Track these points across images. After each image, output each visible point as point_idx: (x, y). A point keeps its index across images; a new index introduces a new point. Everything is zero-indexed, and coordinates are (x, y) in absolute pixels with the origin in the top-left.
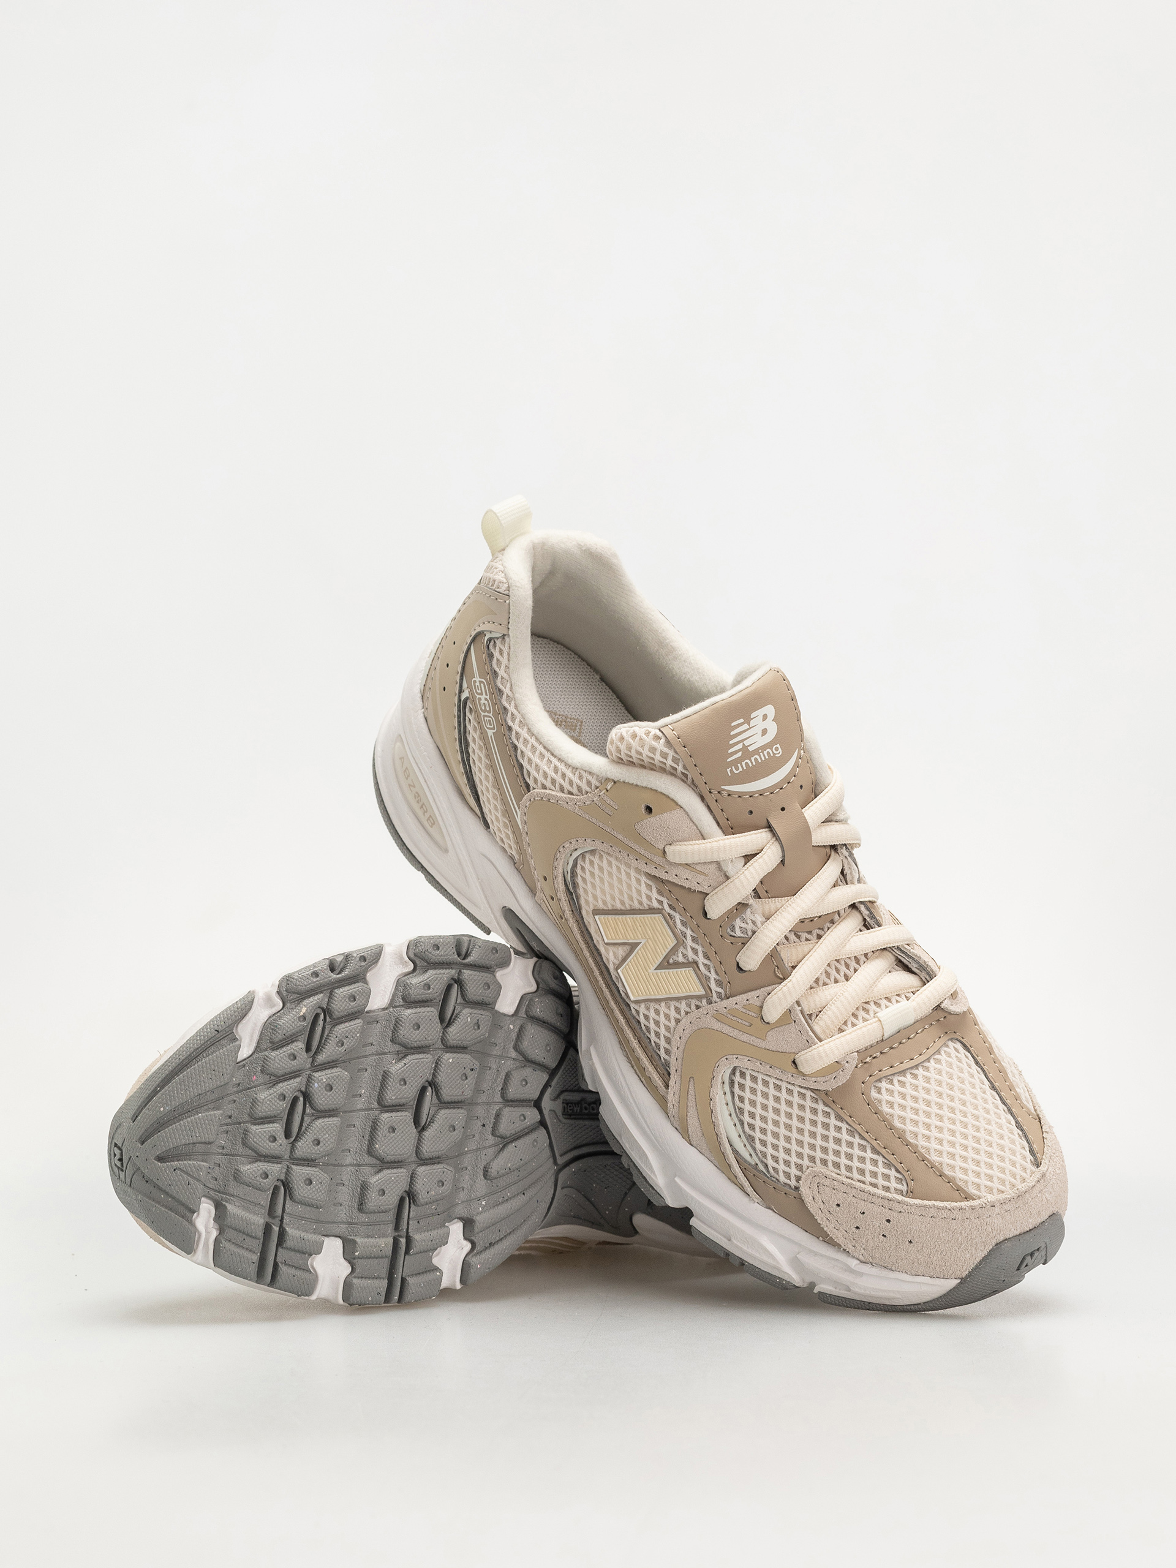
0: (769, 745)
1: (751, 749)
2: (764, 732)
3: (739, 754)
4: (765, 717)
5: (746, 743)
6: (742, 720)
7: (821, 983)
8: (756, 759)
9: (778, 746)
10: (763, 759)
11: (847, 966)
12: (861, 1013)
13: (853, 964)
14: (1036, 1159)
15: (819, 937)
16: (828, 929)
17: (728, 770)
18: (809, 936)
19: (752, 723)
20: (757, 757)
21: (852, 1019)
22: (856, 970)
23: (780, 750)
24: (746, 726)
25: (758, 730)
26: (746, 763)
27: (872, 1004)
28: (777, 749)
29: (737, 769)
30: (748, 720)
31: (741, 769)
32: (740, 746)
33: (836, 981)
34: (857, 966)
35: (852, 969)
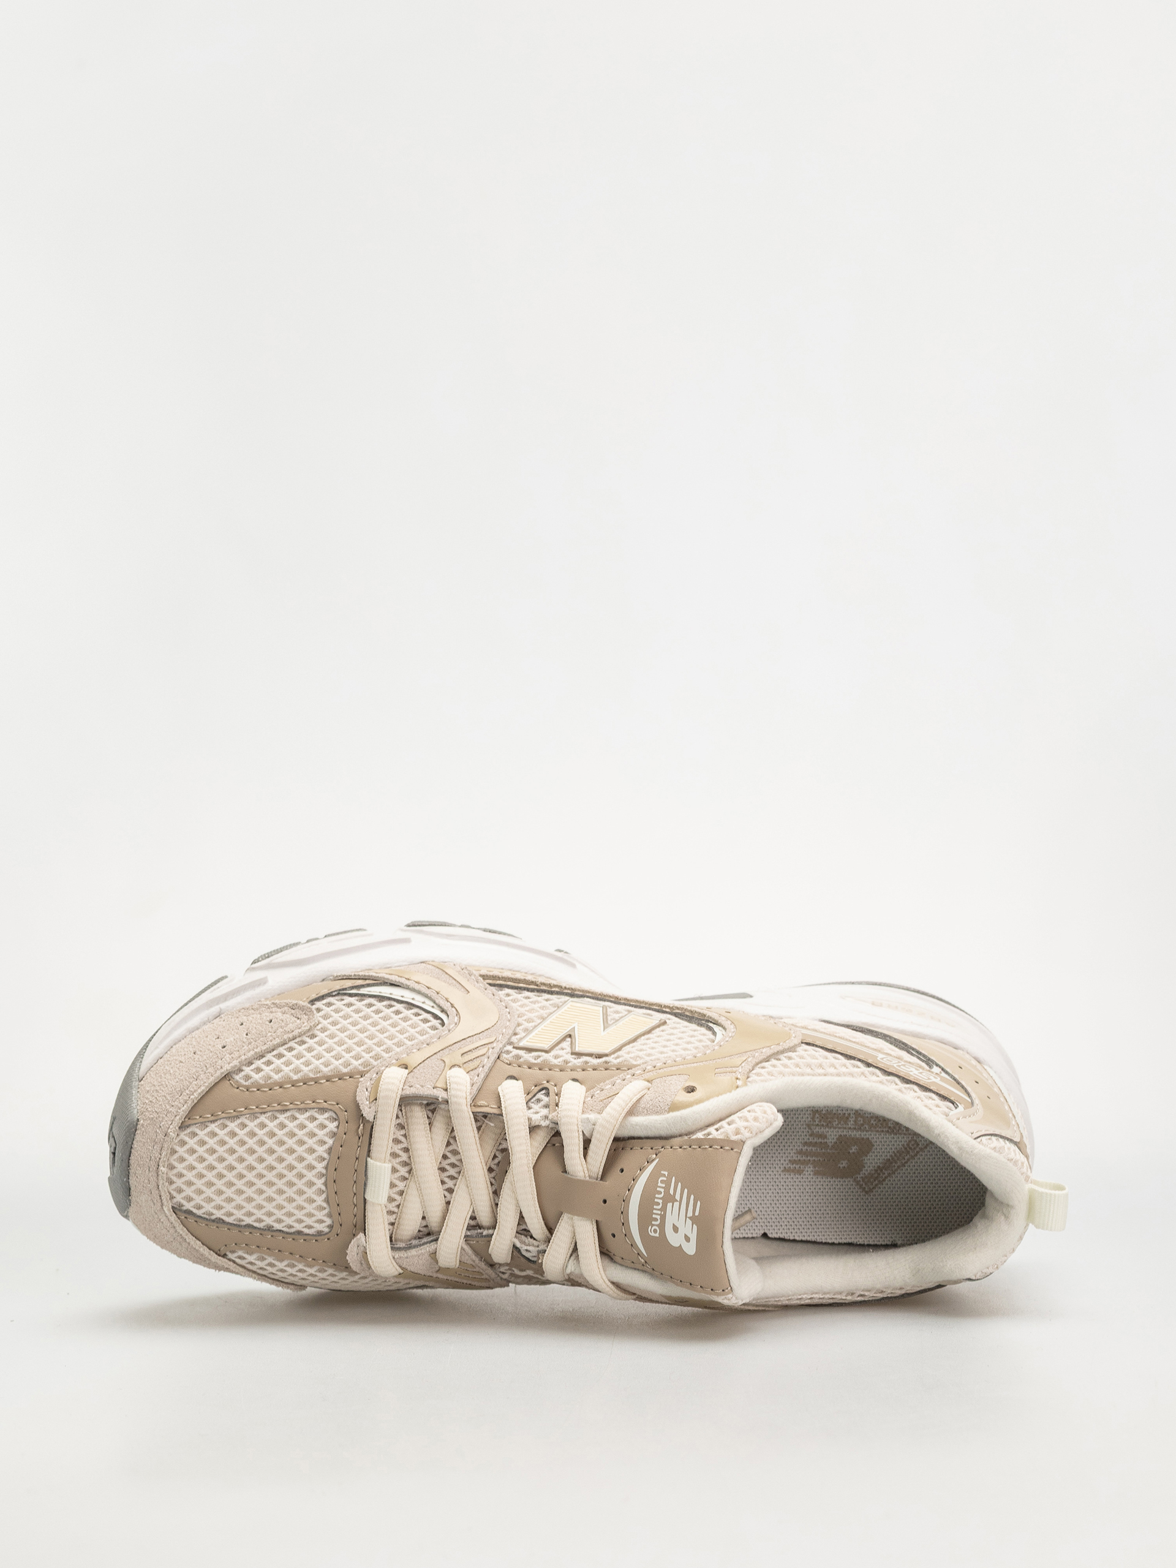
0: (662, 1226)
1: (670, 1205)
2: (676, 1229)
3: (672, 1192)
4: (687, 1239)
5: (676, 1204)
6: (697, 1214)
7: (452, 1141)
8: (658, 1204)
9: (657, 1235)
10: (654, 1211)
11: (452, 1178)
12: (404, 1157)
13: (450, 1184)
14: (180, 1210)
15: (490, 1170)
16: (491, 1183)
17: (666, 1173)
18: (496, 1161)
19: (689, 1222)
20: (660, 1207)
21: (405, 1145)
22: (443, 1182)
23: (653, 1234)
24: (690, 1214)
25: (680, 1225)
26: (661, 1193)
27: (407, 1175)
28: (655, 1231)
29: (662, 1182)
30: (694, 1219)
31: (660, 1184)
32: (678, 1197)
33: (445, 1157)
34: (446, 1186)
35: (446, 1180)
